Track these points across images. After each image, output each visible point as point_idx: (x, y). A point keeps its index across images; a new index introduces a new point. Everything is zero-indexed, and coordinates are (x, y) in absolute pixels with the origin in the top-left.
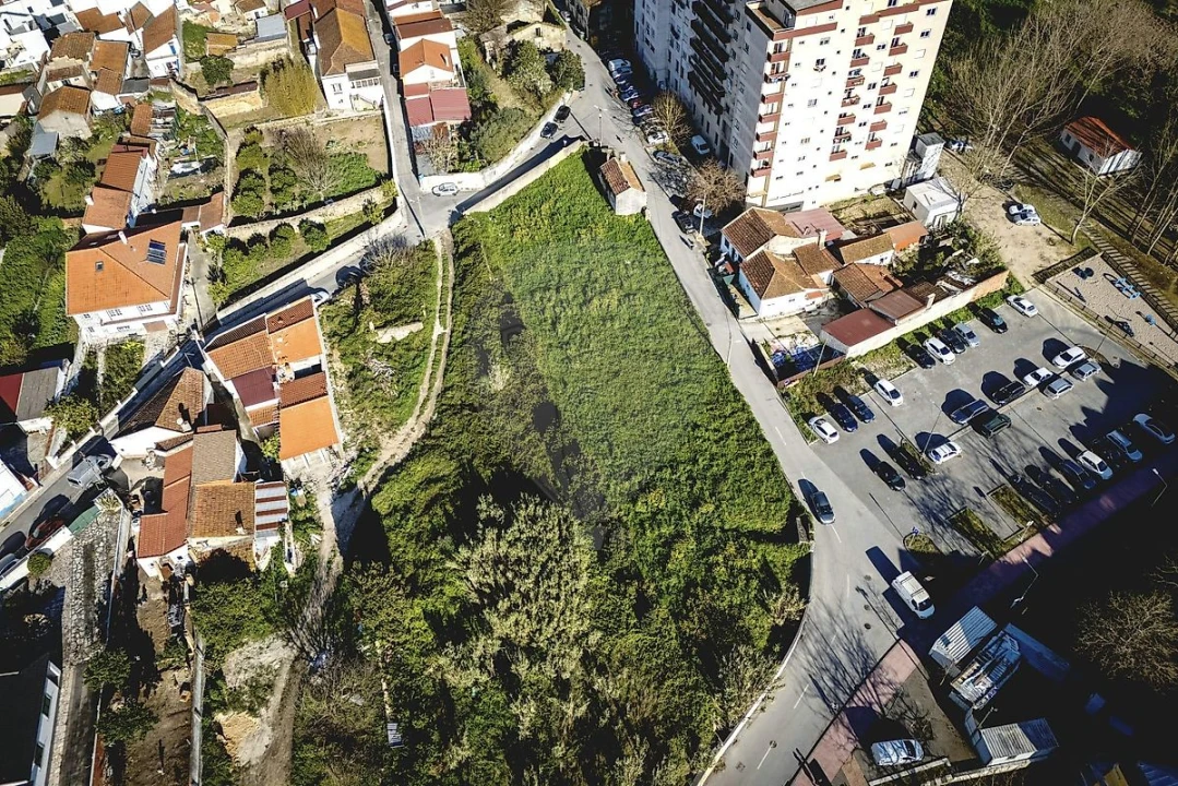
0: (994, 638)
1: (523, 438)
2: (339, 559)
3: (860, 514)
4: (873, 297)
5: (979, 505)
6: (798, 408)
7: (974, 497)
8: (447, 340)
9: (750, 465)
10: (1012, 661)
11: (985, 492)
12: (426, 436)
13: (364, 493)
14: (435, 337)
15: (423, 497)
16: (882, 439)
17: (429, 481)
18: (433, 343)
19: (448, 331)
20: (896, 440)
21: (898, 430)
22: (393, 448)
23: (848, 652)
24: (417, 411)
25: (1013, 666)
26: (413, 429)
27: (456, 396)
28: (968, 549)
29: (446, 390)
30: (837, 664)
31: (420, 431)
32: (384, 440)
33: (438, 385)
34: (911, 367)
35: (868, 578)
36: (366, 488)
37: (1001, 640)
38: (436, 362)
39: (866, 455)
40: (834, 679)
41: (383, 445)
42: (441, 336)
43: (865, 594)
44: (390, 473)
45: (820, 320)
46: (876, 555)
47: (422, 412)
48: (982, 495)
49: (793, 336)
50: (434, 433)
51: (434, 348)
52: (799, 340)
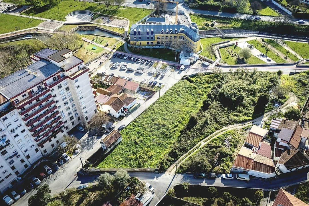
5: (159, 68)
6: (158, 89)
8: (204, 140)
12: (230, 124)
13: (252, 122)
15: (240, 114)
17: (237, 116)
20: (154, 78)
21: (151, 78)
22: (239, 126)
24: (227, 130)
25: (186, 57)
26: (230, 128)
27: (216, 125)
28: (168, 67)
29: (216, 129)
31: (230, 126)
32: (239, 129)
33: (217, 132)
35: (184, 73)
36: (251, 123)
37: (183, 58)
38: (212, 137)
39: (160, 79)
41: (240, 129)
43: (187, 72)
44: (243, 122)
46: (179, 73)
47: (226, 129)
48: (156, 68)
50: (228, 123)
51: (209, 140)
52: (138, 96)
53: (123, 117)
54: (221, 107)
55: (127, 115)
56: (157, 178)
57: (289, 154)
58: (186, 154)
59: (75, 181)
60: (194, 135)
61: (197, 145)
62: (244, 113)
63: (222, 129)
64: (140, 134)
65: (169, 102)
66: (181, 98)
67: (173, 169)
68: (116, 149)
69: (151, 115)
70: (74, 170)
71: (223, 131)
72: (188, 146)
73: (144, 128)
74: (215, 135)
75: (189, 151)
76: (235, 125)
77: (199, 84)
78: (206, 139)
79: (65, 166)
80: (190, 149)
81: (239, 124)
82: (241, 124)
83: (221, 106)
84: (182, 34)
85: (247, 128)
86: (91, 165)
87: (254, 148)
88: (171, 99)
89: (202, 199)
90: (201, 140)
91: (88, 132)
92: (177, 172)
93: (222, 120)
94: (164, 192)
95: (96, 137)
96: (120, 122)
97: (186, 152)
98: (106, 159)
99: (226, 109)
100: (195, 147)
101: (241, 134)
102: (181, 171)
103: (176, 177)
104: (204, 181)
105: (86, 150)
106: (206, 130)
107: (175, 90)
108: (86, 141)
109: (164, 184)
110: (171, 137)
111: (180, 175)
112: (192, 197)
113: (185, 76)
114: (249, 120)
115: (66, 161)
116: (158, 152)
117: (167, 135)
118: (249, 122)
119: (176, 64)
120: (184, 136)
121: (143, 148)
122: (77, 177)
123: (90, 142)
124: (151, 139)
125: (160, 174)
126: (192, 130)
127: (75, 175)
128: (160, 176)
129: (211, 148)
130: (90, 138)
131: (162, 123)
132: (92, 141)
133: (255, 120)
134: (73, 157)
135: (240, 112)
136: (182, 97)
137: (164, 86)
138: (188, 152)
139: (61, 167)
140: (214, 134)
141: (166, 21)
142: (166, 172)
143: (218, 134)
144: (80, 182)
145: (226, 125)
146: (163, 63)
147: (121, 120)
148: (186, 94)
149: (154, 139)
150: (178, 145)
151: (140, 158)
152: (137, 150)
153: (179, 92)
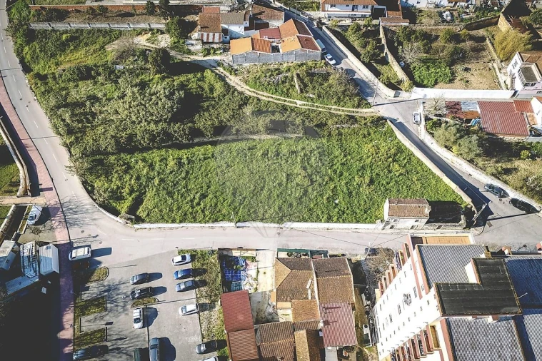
0: (37, 269)
1: (217, 118)
2: (189, 60)
3: (130, 255)
4: (258, 335)
5: (102, 318)
6: (202, 255)
7: (108, 319)
8: (292, 105)
9: (171, 210)
10: (26, 270)
11: (108, 326)
12: (235, 90)
13: (214, 69)
14: (295, 101)
15: (206, 87)
16: (163, 290)
17: (212, 89)
18: (291, 100)
19: (298, 106)
20: (160, 297)
21: (164, 302)
22: (233, 80)
23: (77, 219)
24: (251, 89)
25: (24, 269)
26: (244, 88)
28: (86, 296)
30: (76, 213)
31: (239, 89)
32: (239, 78)
34: (203, 338)
35: (101, 243)
36: (217, 69)
37: (35, 271)
39: (158, 276)
40: (71, 209)
41: (237, 77)
42: (295, 103)
43: (94, 237)
44: (222, 78)
45: (264, 303)
46: (107, 251)
48: (107, 324)
49: (256, 279)
50: (236, 93)
51: (288, 100)
52: (251, 281)
56: (397, 120)
59: (496, 216)
61: (307, 107)
62: (200, 83)
63: (253, 95)
64: (351, 188)
66: (209, 187)
67: (366, 113)
71: (257, 93)
74: (272, 98)
76: (233, 85)
78: (288, 104)
82: (227, 79)
83: (204, 111)
87: (274, 44)
88: (224, 201)
90: (296, 107)
99: (205, 104)
100: (315, 109)
103: (376, 103)
107: (190, 210)
109: (396, 109)
111: (369, 101)
118: (217, 71)
124: (345, 168)
127: (490, 225)
133: (207, 66)
136: (205, 188)
142: (379, 116)
143: (265, 96)
145: (241, 93)
147: (344, 255)
148: (191, 186)
149: (343, 164)
150: (330, 122)
151: (390, 157)
152: (382, 170)
153: (192, 201)
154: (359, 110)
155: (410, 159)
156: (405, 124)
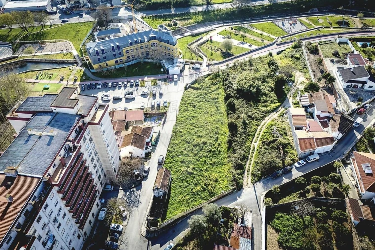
2: (288, 97)
5: (149, 86)
6: (166, 109)
8: (254, 141)
12: (265, 116)
13: (282, 107)
15: (268, 104)
17: (265, 106)
18: (259, 141)
21: (149, 99)
22: (274, 115)
24: (267, 123)
26: (268, 120)
27: (255, 122)
29: (257, 125)
31: (266, 118)
33: (259, 128)
38: (259, 135)
39: (161, 98)
41: (277, 117)
42: (256, 143)
44: (275, 110)
46: (176, 85)
47: (265, 122)
48: (146, 87)
50: (262, 116)
51: (259, 139)
53: (150, 153)
54: (247, 104)
55: (153, 150)
56: (239, 197)
57: (336, 121)
58: (248, 161)
59: (150, 247)
60: (243, 139)
61: (252, 148)
63: (262, 123)
64: (186, 163)
65: (190, 118)
66: (200, 109)
67: (247, 180)
68: (172, 189)
69: (182, 138)
70: (139, 236)
71: (264, 125)
72: (246, 152)
73: (186, 154)
74: (260, 132)
75: (249, 157)
76: (270, 115)
77: (207, 89)
78: (255, 138)
79: (124, 237)
80: (249, 154)
81: (273, 113)
82: (275, 113)
83: (246, 102)
84: (153, 40)
85: (283, 114)
86: (160, 220)
87: (304, 128)
88: (190, 113)
89: (295, 194)
90: (252, 142)
91: (120, 188)
92: (254, 182)
93: (257, 115)
94: (256, 207)
95: (135, 189)
96: (151, 160)
97: (247, 159)
98: (169, 205)
99: (252, 103)
100: (251, 151)
101: (282, 122)
102: (257, 179)
103: (257, 187)
104: (284, 178)
105: (135, 208)
106: (250, 130)
107: (187, 103)
108: (126, 198)
109: (251, 199)
110: (220, 152)
111: (258, 183)
112: (285, 197)
113: (187, 85)
114: (279, 106)
115: (120, 233)
116: (219, 173)
117: (215, 151)
118: (280, 108)
119: (165, 76)
120: (235, 145)
121: (201, 175)
122: (150, 242)
123: (131, 197)
124: (202, 162)
125: (239, 192)
126: (238, 136)
127: (144, 242)
128: (241, 193)
129: (268, 144)
130: (128, 193)
131: (201, 142)
132: (134, 196)
133: (283, 104)
134: (125, 223)
135: (266, 101)
136: (199, 107)
137: (170, 103)
138: (249, 159)
139: (119, 242)
140: (258, 131)
141: (121, 31)
142: (243, 187)
143: (262, 129)
144: (159, 245)
145: (263, 118)
146: (149, 79)
147: (150, 158)
148: (201, 103)
149: (205, 161)
150: (236, 155)
151: (207, 187)
152: (197, 180)
153: (192, 104)
154: (250, 176)
155: (205, 200)
156: (236, 202)
